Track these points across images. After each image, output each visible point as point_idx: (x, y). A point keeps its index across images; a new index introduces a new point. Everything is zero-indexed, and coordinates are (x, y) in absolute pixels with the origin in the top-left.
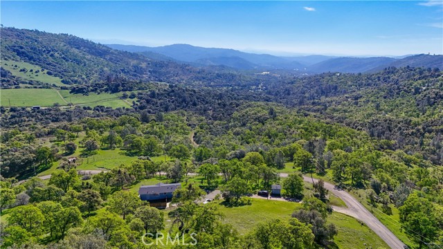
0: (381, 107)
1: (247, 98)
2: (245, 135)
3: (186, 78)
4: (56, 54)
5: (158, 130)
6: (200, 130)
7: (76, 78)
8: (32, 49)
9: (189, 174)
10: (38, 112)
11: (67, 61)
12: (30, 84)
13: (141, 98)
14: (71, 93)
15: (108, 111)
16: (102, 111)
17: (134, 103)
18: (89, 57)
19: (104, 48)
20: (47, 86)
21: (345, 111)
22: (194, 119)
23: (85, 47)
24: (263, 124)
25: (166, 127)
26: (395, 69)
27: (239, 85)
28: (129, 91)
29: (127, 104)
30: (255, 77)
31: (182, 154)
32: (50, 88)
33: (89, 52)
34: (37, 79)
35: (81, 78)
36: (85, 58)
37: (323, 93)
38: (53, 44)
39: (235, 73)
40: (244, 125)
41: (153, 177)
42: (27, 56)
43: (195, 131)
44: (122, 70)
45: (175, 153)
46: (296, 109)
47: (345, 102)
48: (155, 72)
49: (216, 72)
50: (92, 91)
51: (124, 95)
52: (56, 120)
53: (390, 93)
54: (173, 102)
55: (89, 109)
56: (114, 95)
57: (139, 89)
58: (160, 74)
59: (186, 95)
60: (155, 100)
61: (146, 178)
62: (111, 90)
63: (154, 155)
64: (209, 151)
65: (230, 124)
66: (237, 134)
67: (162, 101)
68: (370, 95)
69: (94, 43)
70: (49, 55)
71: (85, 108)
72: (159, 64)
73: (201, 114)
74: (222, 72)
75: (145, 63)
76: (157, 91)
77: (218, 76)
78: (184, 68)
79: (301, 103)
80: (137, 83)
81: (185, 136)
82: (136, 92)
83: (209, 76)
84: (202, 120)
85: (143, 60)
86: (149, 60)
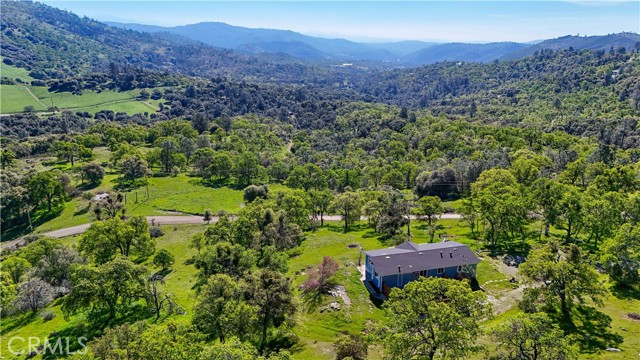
4: (16, 32)
7: (53, 70)
11: (35, 42)
13: (172, 98)
14: (50, 90)
15: (122, 119)
16: (111, 118)
18: (71, 37)
19: (93, 24)
23: (63, 21)
26: (552, 52)
28: (150, 87)
29: (150, 107)
30: (332, 69)
32: (13, 84)
33: (70, 30)
35: (63, 70)
36: (65, 39)
44: (128, 58)
48: (181, 62)
49: (276, 63)
50: (87, 87)
51: (142, 93)
52: (34, 133)
53: (564, 85)
54: (225, 103)
55: (87, 115)
56: (126, 94)
57: (166, 85)
58: (190, 65)
59: (245, 91)
60: (194, 100)
62: (119, 85)
67: (206, 102)
68: (531, 90)
72: (184, 50)
75: (163, 48)
76: (196, 88)
77: (280, 68)
78: (225, 55)
80: (161, 76)
82: (161, 90)
83: (266, 68)
85: (160, 45)
86: (168, 43)
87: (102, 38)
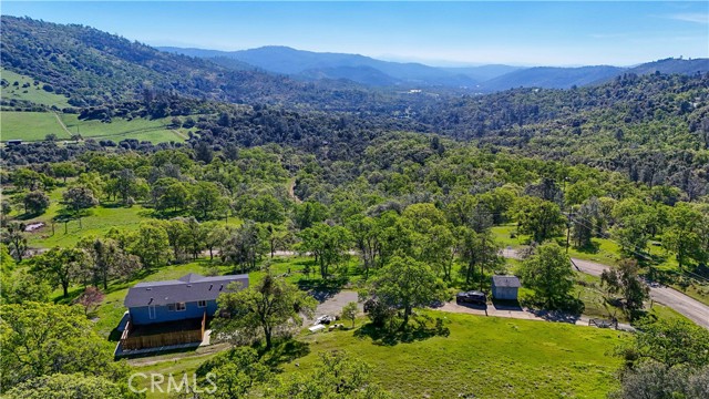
0: (626, 136)
1: (388, 127)
2: (390, 181)
3: (283, 99)
4: (61, 57)
5: (227, 175)
6: (306, 175)
7: (93, 97)
8: (18, 47)
9: (278, 253)
10: (17, 150)
11: (79, 68)
12: (12, 105)
13: (203, 127)
14: (80, 118)
15: (144, 147)
16: (134, 147)
17: (190, 134)
18: (118, 62)
19: (143, 49)
20: (41, 109)
21: (562, 144)
22: (295, 159)
23: (111, 46)
24: (423, 164)
25: (243, 169)
26: (636, 77)
27: (372, 109)
28: (183, 115)
30: (398, 97)
31: (268, 214)
33: (118, 55)
34: (25, 97)
35: (102, 96)
36: (111, 64)
37: (514, 119)
38: (55, 41)
39: (365, 90)
40: (386, 167)
41: (194, 260)
42: (10, 60)
43: (298, 177)
44: (175, 85)
45: (254, 211)
46: (476, 142)
47: (557, 130)
48: (231, 88)
49: (334, 89)
50: (118, 115)
51: (173, 121)
53: (636, 114)
54: (259, 133)
55: (111, 144)
56: (157, 123)
57: (202, 112)
58: (240, 91)
59: (283, 120)
60: (228, 129)
62: (151, 113)
63: (212, 218)
64: (323, 208)
65: (361, 167)
66: (375, 181)
67: (239, 131)
68: (599, 119)
69: (127, 41)
70: (48, 58)
71: (103, 144)
72: (236, 75)
73: (308, 150)
74: (344, 89)
75: (215, 74)
76: (232, 116)
79: (480, 134)
80: (198, 103)
81: (277, 184)
82: (194, 118)
83: (322, 95)
84: (309, 161)
85: (212, 70)
86: (221, 69)
87: (151, 63)
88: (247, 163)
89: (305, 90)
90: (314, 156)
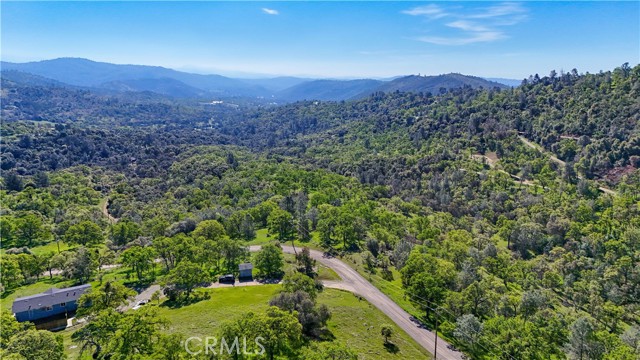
0: (371, 145)
1: (192, 140)
2: (193, 196)
3: (86, 114)
5: (40, 201)
6: (118, 195)
9: (104, 267)
21: (329, 152)
22: (106, 179)
24: (220, 178)
25: (56, 195)
27: (177, 122)
30: (202, 109)
31: (88, 236)
37: (299, 129)
39: (169, 103)
40: (190, 181)
41: (39, 280)
43: (109, 197)
45: (77, 235)
46: (266, 153)
47: (328, 140)
48: (26, 105)
49: (139, 102)
54: (65, 153)
58: (37, 108)
59: (88, 140)
60: (30, 151)
61: (23, 284)
63: (37, 244)
64: (135, 226)
65: (168, 182)
66: (180, 196)
67: (43, 152)
68: (357, 130)
72: (31, 91)
73: (119, 169)
74: (148, 102)
75: (6, 90)
76: (33, 137)
77: (142, 108)
78: (81, 96)
79: (272, 144)
81: (92, 207)
83: (126, 109)
84: (119, 180)
86: (13, 84)
88: (59, 188)
89: (108, 104)
90: (123, 175)
